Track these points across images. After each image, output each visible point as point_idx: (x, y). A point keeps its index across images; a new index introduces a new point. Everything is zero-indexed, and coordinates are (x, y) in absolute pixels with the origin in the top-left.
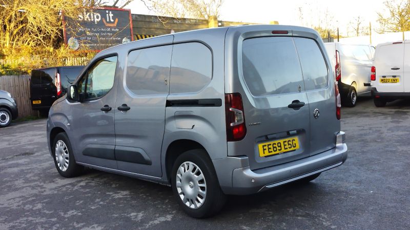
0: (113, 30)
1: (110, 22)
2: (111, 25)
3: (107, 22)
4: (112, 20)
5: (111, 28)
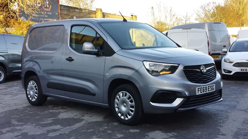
0: (48, 13)
1: (46, 7)
2: (47, 10)
3: (45, 8)
4: (48, 6)
5: (48, 11)
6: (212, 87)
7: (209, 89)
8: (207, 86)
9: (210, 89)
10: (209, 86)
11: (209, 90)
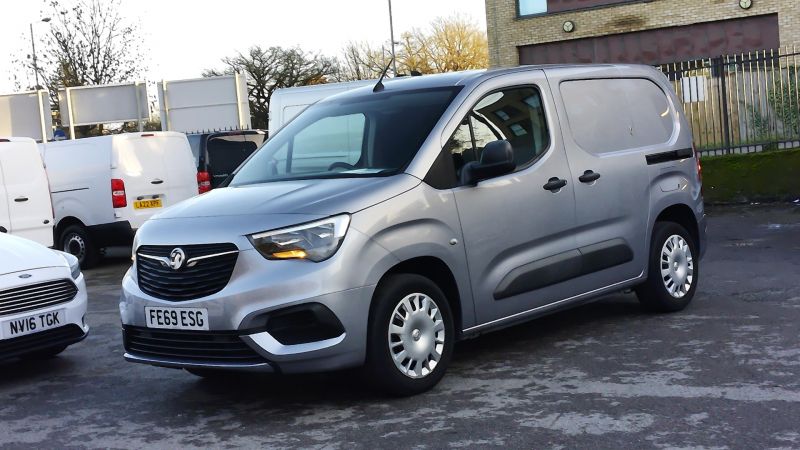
6: (194, 316)
7: (183, 318)
8: (178, 311)
9: (188, 321)
10: (182, 310)
11: (185, 322)
